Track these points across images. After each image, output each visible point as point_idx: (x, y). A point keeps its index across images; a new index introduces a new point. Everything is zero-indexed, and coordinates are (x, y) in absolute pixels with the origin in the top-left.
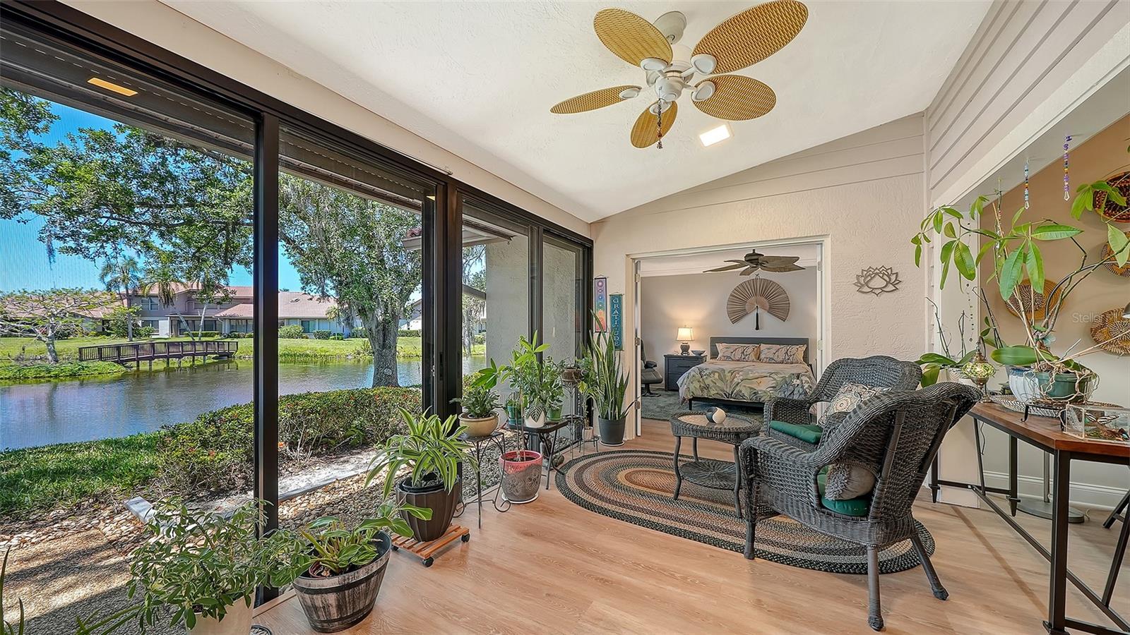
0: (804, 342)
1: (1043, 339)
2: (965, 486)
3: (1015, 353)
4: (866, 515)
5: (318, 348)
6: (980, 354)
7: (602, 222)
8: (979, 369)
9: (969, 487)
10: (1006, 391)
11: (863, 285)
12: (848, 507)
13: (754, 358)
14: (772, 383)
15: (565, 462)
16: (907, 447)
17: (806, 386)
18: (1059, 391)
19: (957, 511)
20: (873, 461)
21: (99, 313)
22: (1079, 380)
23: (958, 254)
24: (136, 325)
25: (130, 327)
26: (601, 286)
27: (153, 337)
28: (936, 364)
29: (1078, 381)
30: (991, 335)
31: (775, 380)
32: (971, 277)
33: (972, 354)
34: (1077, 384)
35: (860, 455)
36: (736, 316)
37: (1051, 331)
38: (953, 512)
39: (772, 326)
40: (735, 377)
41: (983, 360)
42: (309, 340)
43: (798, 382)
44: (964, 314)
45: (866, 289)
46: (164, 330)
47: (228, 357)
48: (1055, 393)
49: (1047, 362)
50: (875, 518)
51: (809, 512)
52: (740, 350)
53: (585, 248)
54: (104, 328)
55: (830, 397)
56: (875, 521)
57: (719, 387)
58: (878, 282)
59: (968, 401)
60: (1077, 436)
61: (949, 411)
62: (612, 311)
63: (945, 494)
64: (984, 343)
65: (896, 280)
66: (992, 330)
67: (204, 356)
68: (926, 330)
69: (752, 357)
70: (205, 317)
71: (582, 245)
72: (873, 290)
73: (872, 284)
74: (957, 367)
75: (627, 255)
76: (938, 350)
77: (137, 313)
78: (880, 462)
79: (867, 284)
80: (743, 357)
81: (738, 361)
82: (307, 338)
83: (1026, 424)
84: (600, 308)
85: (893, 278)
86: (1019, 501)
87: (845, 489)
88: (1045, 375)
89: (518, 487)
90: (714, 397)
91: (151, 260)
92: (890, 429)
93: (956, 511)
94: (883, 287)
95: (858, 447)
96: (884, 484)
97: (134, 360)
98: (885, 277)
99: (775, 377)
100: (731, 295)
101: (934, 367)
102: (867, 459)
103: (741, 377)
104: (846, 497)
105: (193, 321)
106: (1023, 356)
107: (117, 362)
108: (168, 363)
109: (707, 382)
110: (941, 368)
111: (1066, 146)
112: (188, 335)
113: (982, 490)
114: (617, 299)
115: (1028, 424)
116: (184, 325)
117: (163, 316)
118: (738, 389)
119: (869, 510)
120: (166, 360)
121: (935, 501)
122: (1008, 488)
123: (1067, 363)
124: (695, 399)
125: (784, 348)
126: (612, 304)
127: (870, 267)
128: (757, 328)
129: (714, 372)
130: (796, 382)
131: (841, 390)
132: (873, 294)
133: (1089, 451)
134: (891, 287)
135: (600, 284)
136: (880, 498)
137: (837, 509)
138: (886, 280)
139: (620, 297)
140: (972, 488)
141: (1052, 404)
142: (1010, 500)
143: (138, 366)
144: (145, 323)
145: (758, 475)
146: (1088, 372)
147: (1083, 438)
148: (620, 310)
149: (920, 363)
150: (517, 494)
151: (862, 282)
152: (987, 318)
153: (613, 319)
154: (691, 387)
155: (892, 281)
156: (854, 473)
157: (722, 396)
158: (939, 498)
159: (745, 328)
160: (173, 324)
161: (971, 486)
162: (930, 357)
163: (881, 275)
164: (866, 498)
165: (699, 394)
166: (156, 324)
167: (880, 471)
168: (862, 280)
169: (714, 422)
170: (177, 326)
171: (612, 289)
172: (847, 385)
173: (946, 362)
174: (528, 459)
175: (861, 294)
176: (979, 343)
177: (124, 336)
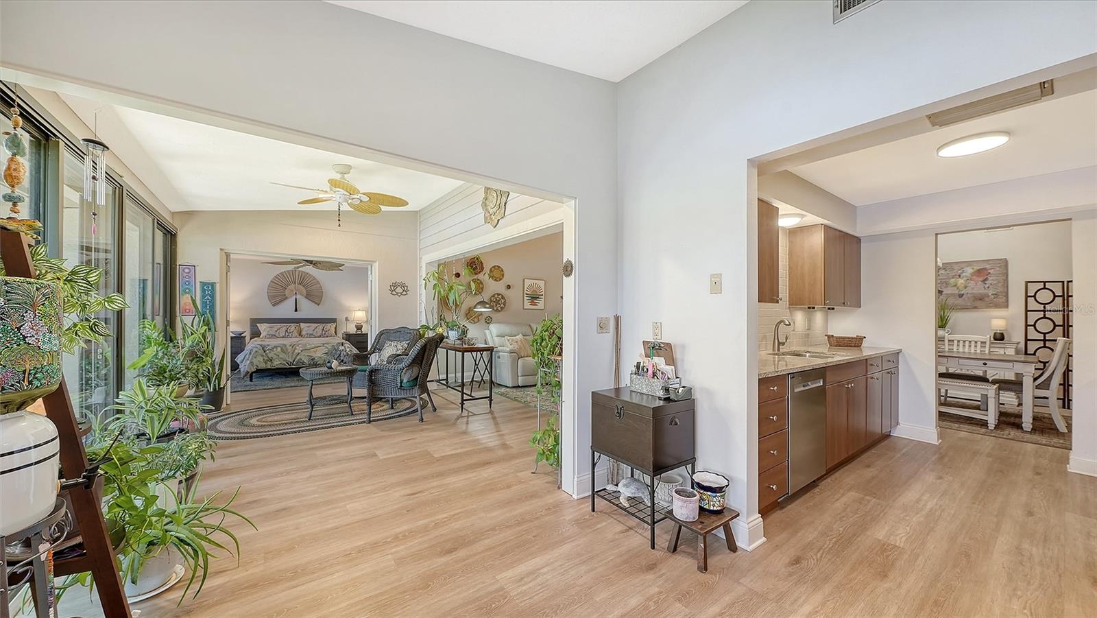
0: (334, 321)
8: (440, 330)
13: (297, 334)
14: (325, 350)
17: (348, 350)
26: (187, 273)
28: (423, 329)
31: (327, 348)
33: (436, 324)
36: (277, 299)
39: (308, 309)
40: (295, 349)
41: (440, 326)
43: (343, 348)
49: (458, 326)
51: (396, 391)
52: (284, 329)
55: (380, 350)
57: (281, 358)
58: (399, 290)
62: (203, 296)
64: (440, 320)
65: (407, 289)
69: (296, 334)
74: (432, 330)
75: (221, 249)
76: (424, 323)
79: (394, 291)
80: (287, 334)
81: (283, 337)
84: (187, 292)
90: (277, 367)
94: (402, 293)
99: (327, 346)
100: (272, 281)
103: (301, 349)
109: (270, 356)
114: (208, 286)
118: (298, 358)
124: (258, 371)
125: (321, 326)
126: (203, 291)
127: (395, 282)
128: (296, 310)
129: (276, 347)
130: (342, 348)
131: (386, 345)
132: (397, 296)
135: (186, 270)
138: (402, 289)
139: (213, 284)
148: (213, 297)
153: (204, 303)
154: (255, 361)
155: (405, 289)
157: (285, 365)
159: (286, 310)
162: (422, 326)
163: (400, 287)
164: (417, 378)
165: (263, 366)
168: (392, 288)
171: (201, 277)
173: (428, 328)
175: (392, 295)
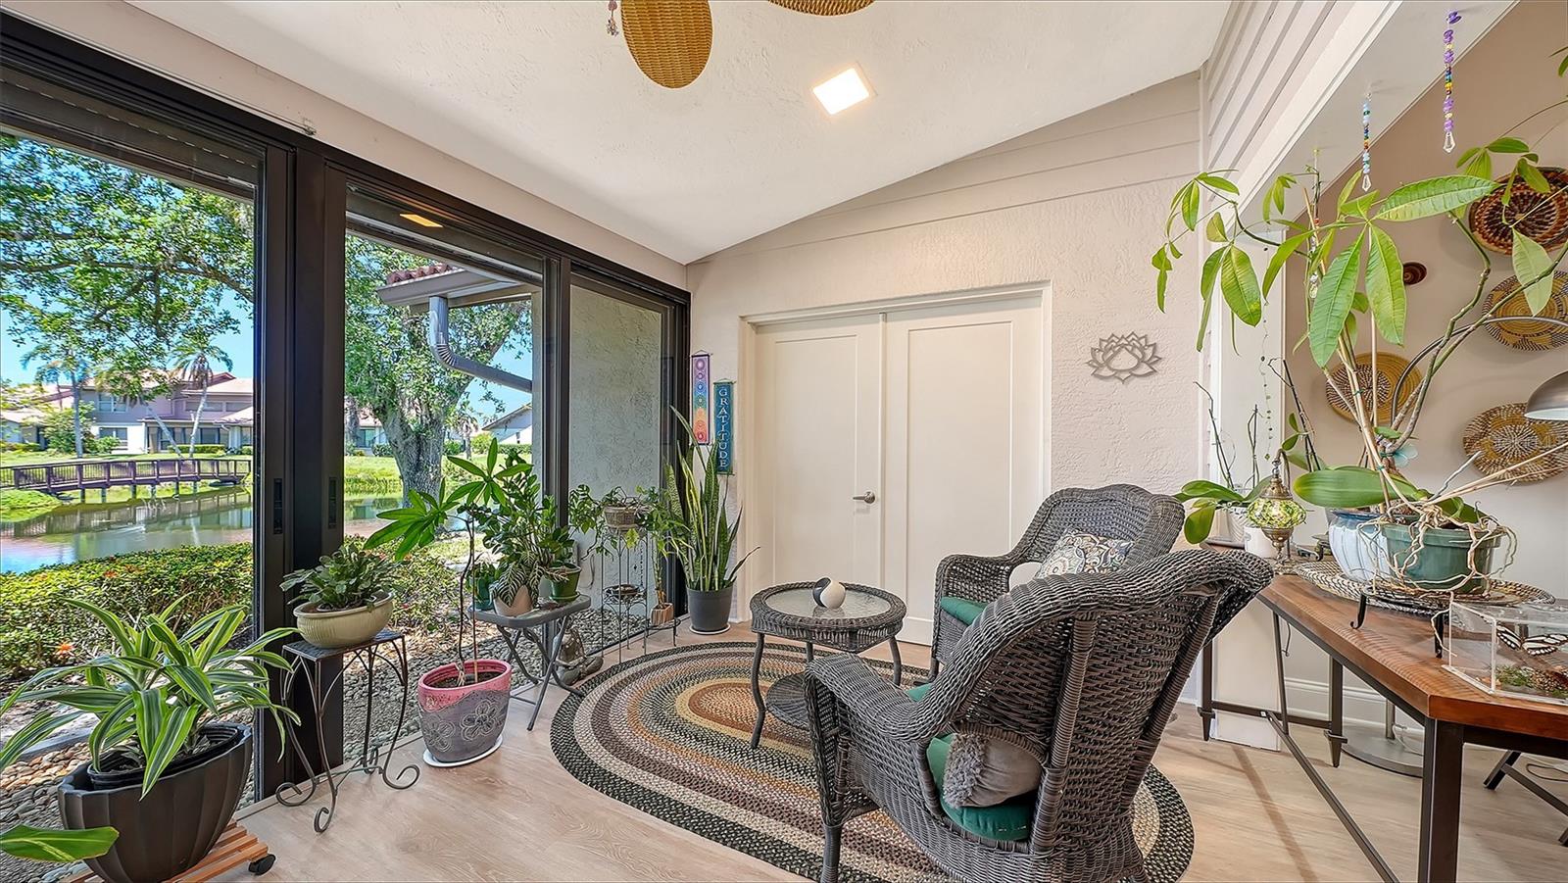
1: (1394, 453)
2: (1256, 712)
3: (1340, 482)
4: (1027, 840)
5: (377, 469)
6: (1279, 483)
7: (703, 264)
8: (1277, 510)
9: (1264, 714)
10: (1324, 551)
11: (1101, 366)
12: (986, 825)
15: (604, 669)
16: (1108, 696)
18: (1430, 568)
19: (1242, 761)
20: (1034, 730)
21: (34, 416)
22: (1475, 542)
23: (1229, 273)
24: (87, 434)
25: (79, 438)
26: (702, 369)
27: (114, 452)
28: (1208, 500)
29: (1472, 548)
30: (1299, 449)
32: (1253, 318)
33: (1267, 481)
34: (1470, 554)
35: (1006, 717)
37: (1409, 437)
38: (1236, 763)
41: (1283, 495)
42: (364, 458)
44: (1256, 411)
45: (1105, 372)
46: (136, 441)
47: (235, 483)
48: (1422, 571)
49: (1406, 502)
50: (1044, 849)
51: (922, 821)
53: (676, 306)
54: (40, 439)
55: (1044, 554)
56: (1045, 855)
58: (1125, 360)
59: (1239, 591)
60: (1475, 683)
61: (1203, 608)
62: (718, 410)
63: (1225, 726)
64: (1286, 462)
65: (1153, 356)
66: (1301, 438)
67: (195, 482)
68: (1200, 441)
70: (200, 424)
71: (670, 301)
72: (1116, 374)
73: (1116, 363)
74: (1245, 505)
75: (742, 317)
76: (1216, 478)
77: (89, 415)
78: (1049, 730)
79: (1107, 363)
82: (362, 455)
83: (1360, 637)
84: (700, 404)
85: (1149, 352)
86: (1345, 741)
87: (978, 786)
88: (1404, 530)
89: (444, 737)
91: (22, 326)
92: (1064, 657)
93: (1241, 757)
94: (1134, 369)
95: (999, 698)
96: (1057, 779)
97: (75, 487)
98: (1137, 352)
101: (1207, 505)
102: (1020, 726)
104: (983, 801)
105: (184, 429)
106: (1356, 489)
107: (46, 492)
108: (135, 493)
110: (1218, 508)
111: (1449, 35)
112: (173, 451)
113: (1283, 719)
114: (724, 390)
115: (1366, 636)
116: (167, 435)
117: (135, 421)
119: (1030, 829)
120: (132, 486)
121: (1207, 737)
122: (1326, 716)
123: (1448, 506)
126: (717, 398)
127: (1113, 335)
131: (1059, 542)
132: (1117, 380)
133: (1509, 727)
134: (1145, 369)
135: (700, 365)
136: (1050, 809)
137: (966, 825)
138: (1137, 357)
139: (729, 386)
140: (1268, 717)
141: (1416, 595)
142: (1330, 739)
143: (83, 497)
144: (104, 432)
145: (846, 730)
146: (1491, 527)
147: (1491, 691)
148: (729, 408)
149: (1182, 498)
150: (443, 749)
151: (1100, 360)
152: (1293, 415)
153: (718, 421)
155: (1149, 358)
156: (995, 756)
158: (1214, 732)
160: (151, 433)
161: (1267, 713)
162: (1202, 487)
163: (1130, 348)
164: (1025, 802)
166: (122, 433)
167: (1047, 751)
168: (1099, 356)
169: (823, 606)
170: (155, 438)
171: (717, 376)
172: (1069, 535)
173: (1226, 496)
174: (483, 677)
175: (1097, 380)
176: (1277, 462)
177: (69, 451)
